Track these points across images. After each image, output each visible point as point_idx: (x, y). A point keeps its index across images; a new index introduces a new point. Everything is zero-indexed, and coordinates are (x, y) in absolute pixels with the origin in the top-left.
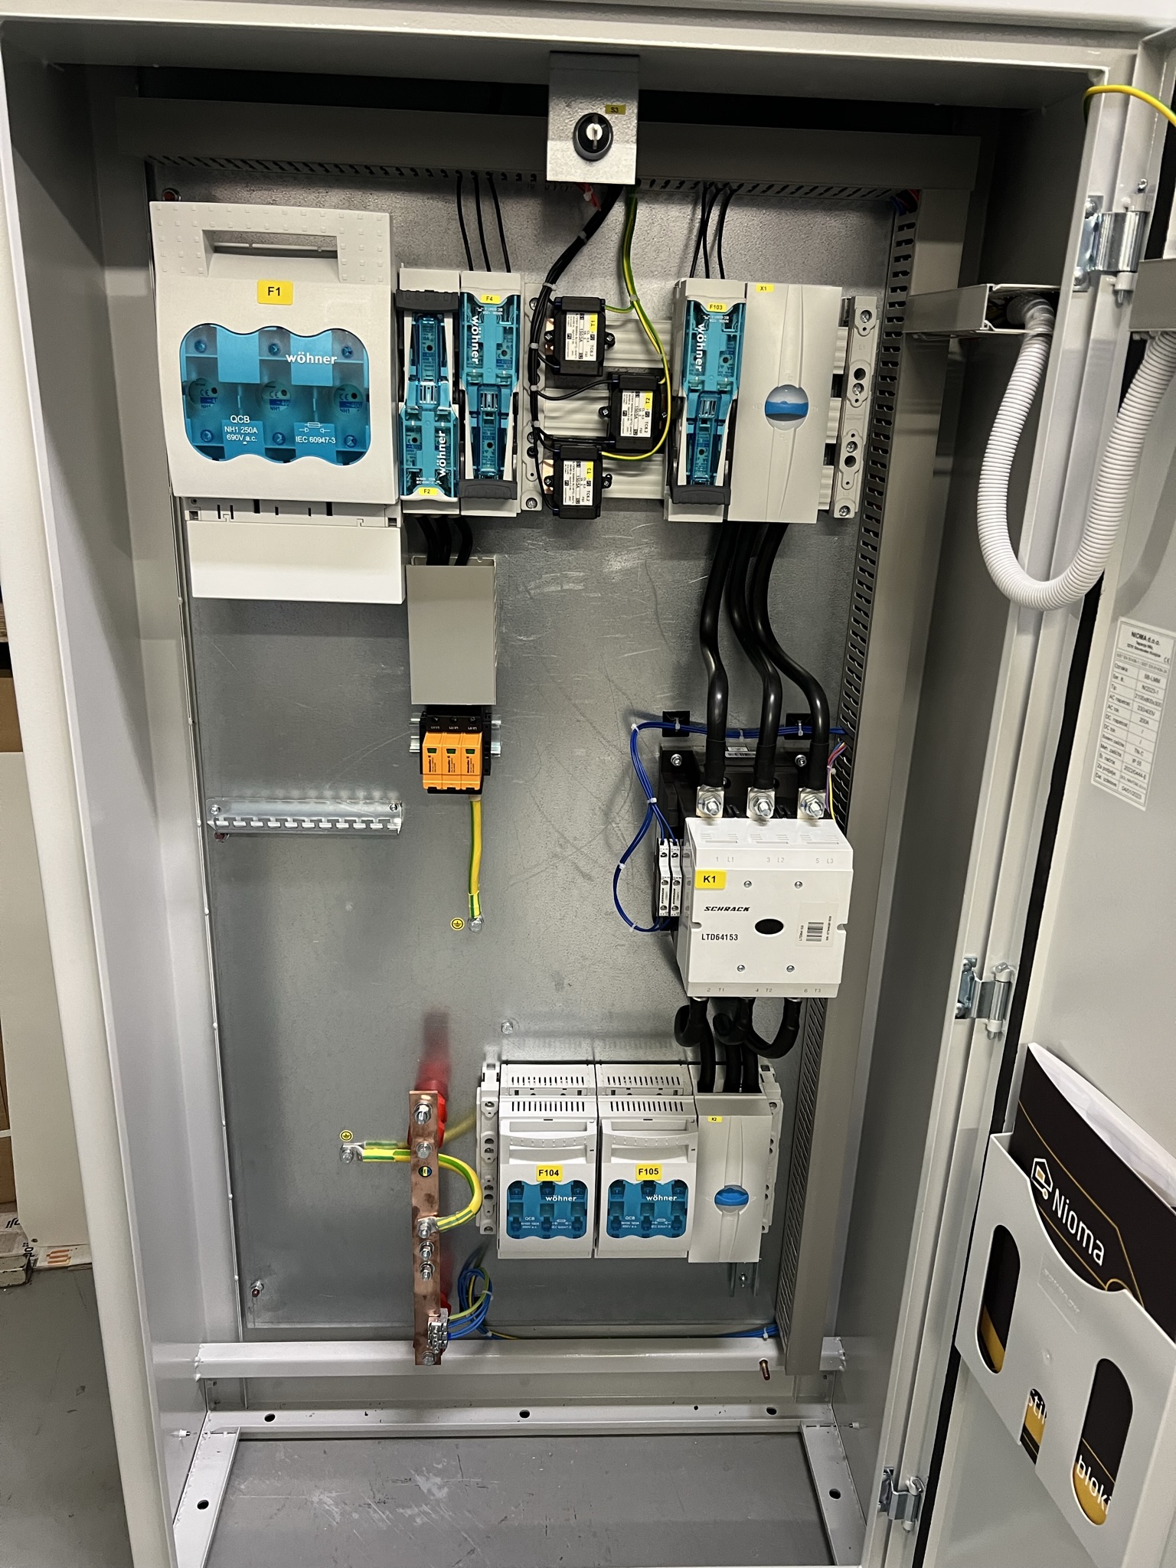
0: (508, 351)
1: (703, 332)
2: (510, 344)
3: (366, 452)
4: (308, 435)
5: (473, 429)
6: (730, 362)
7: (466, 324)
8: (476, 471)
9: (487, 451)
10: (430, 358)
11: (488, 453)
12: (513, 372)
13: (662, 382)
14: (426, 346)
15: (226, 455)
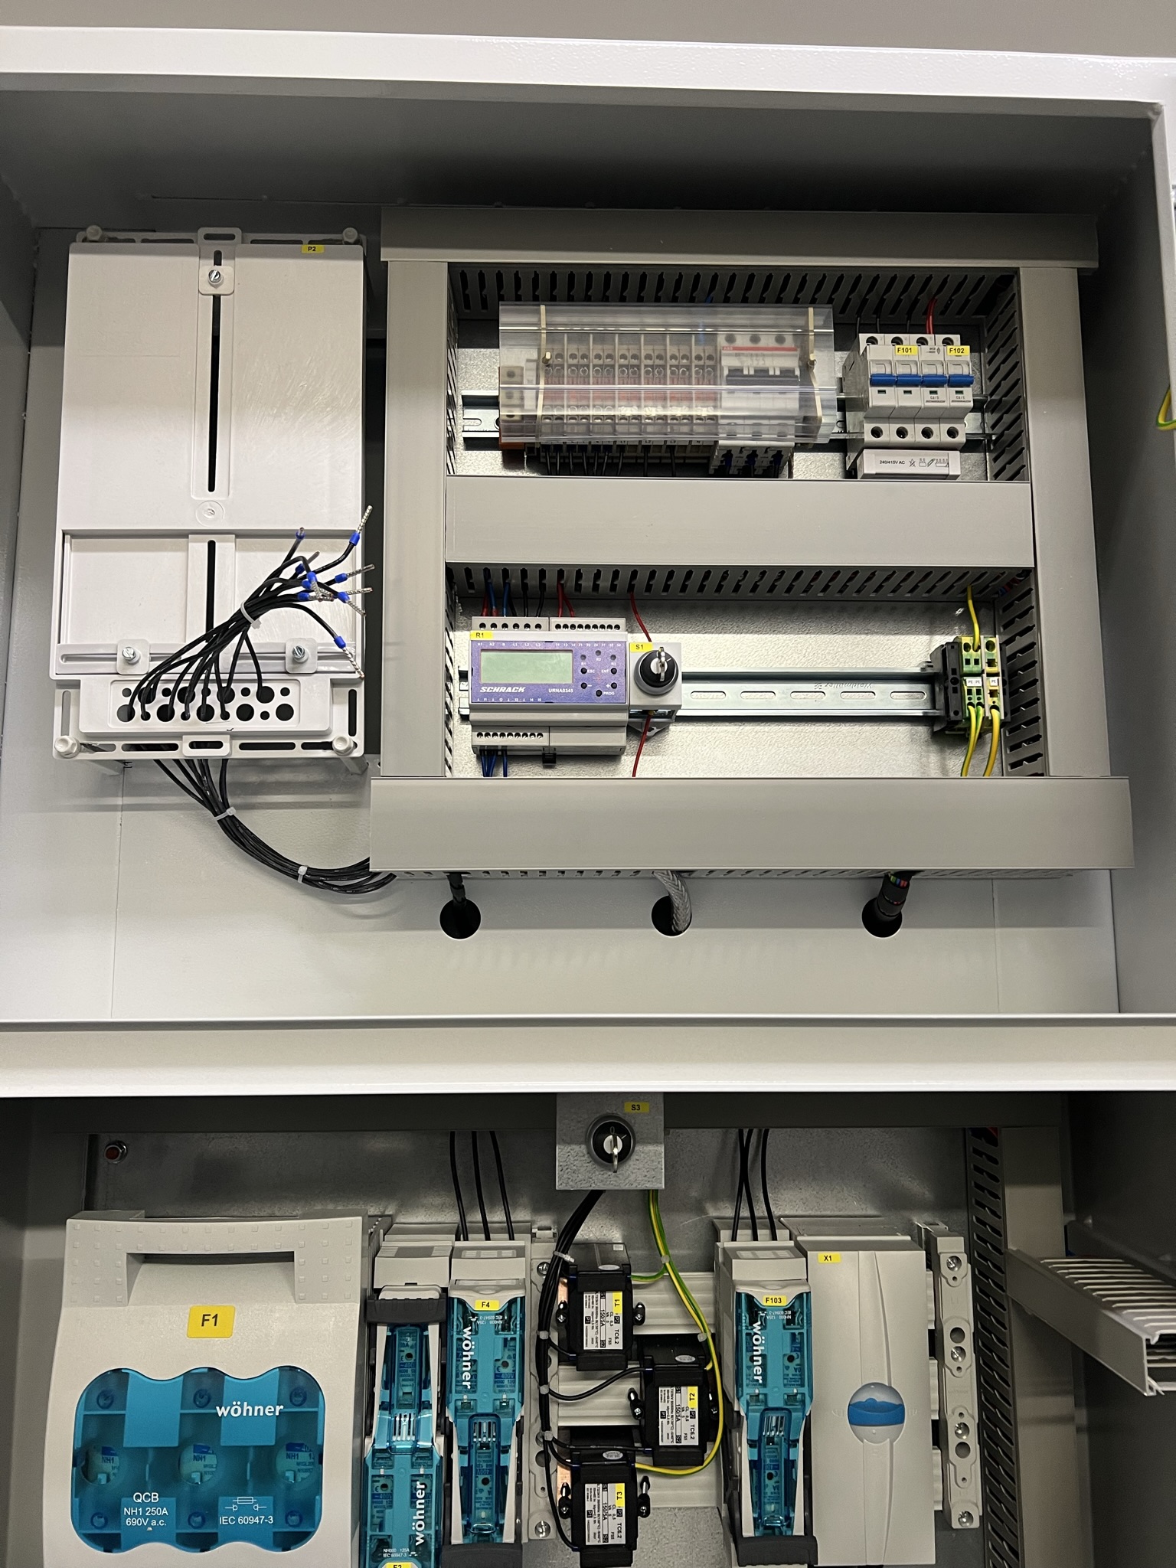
0: (510, 1362)
1: (759, 1333)
2: (511, 1353)
3: (314, 1532)
4: (237, 1514)
5: (462, 1468)
6: (797, 1361)
7: (455, 1337)
8: (466, 1529)
9: (481, 1491)
10: (409, 1370)
11: (483, 1493)
12: (516, 1395)
13: (708, 1368)
14: (404, 1354)
15: (122, 1547)
